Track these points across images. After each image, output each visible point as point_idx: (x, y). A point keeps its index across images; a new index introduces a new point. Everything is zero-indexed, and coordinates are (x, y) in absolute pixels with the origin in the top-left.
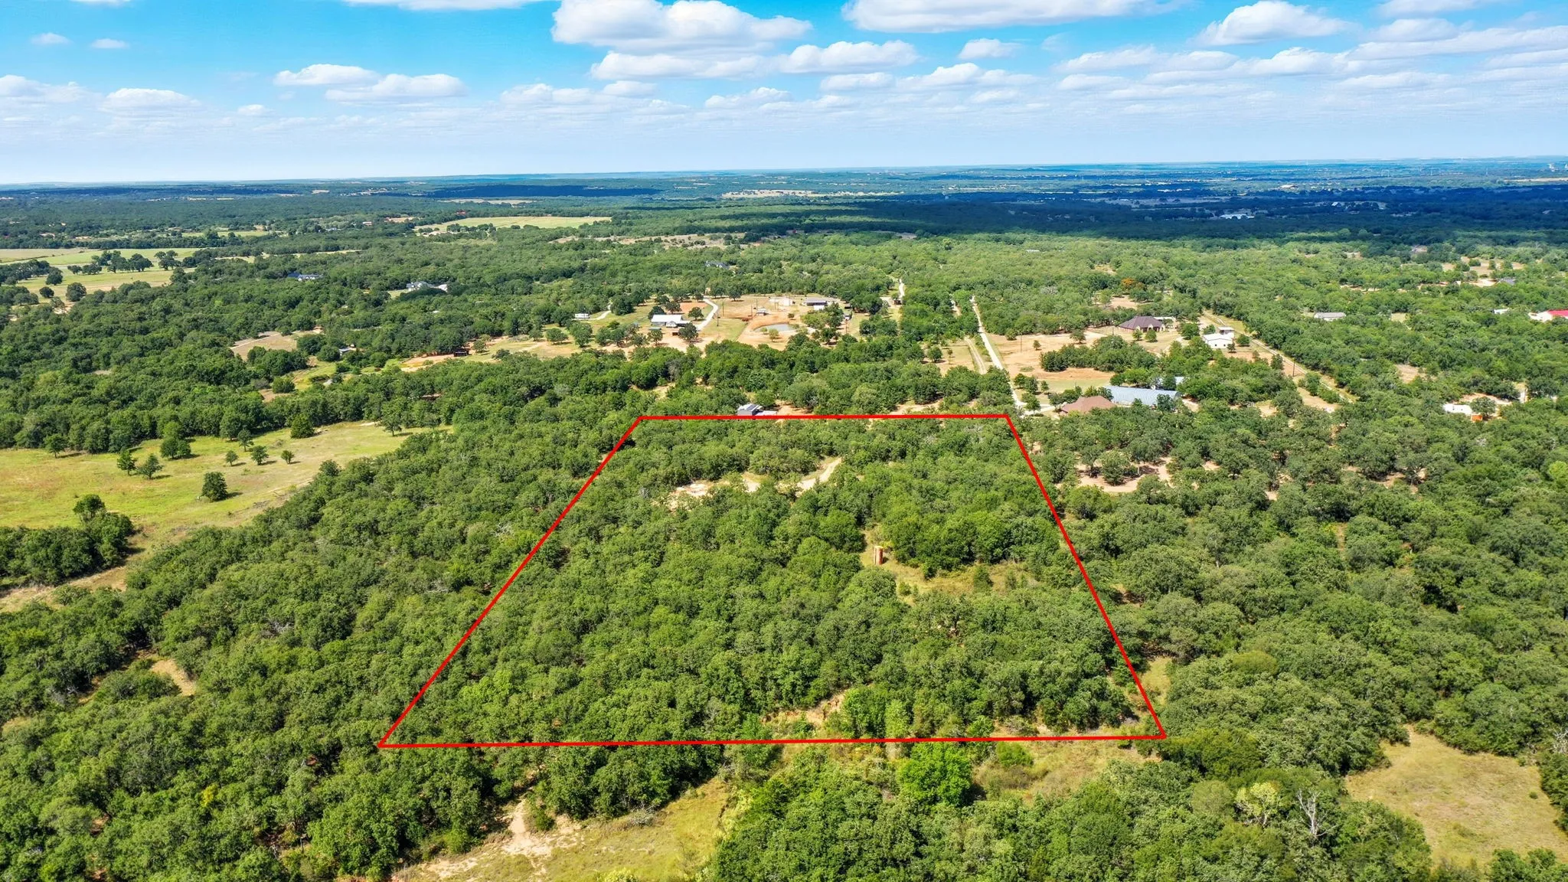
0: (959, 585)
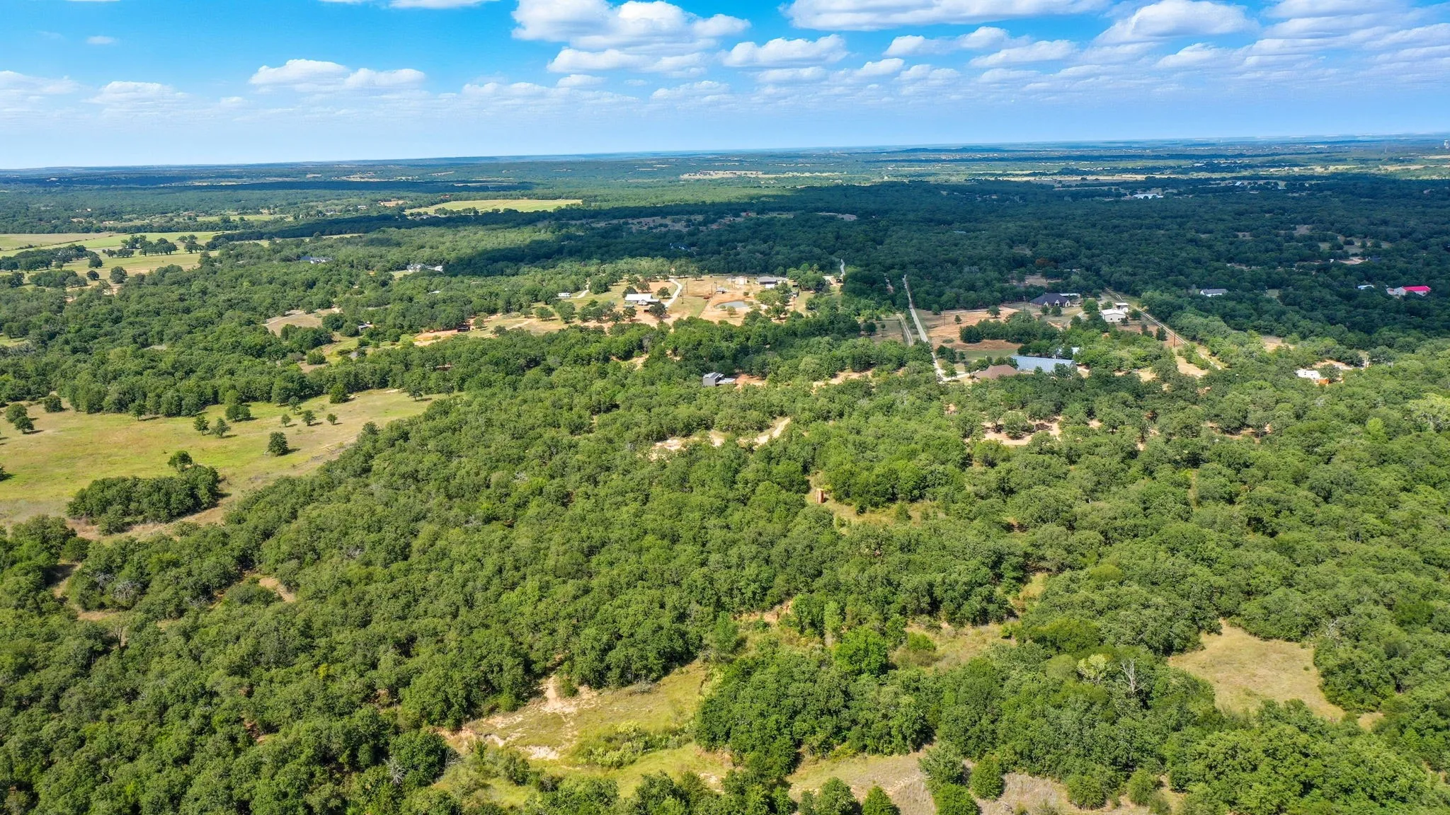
0: (884, 519)
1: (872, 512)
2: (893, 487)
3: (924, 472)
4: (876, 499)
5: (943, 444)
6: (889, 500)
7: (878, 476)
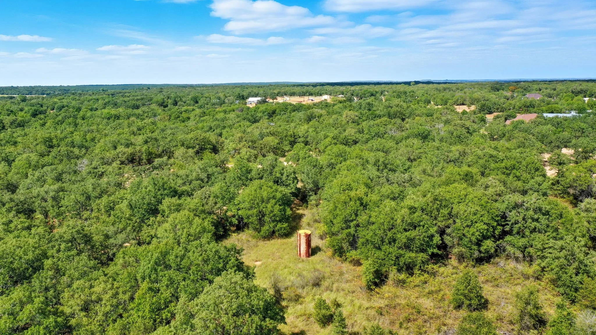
0: (427, 303)
1: (401, 283)
2: (442, 233)
3: (501, 206)
4: (409, 256)
5: (514, 168)
6: (436, 258)
7: (412, 210)
